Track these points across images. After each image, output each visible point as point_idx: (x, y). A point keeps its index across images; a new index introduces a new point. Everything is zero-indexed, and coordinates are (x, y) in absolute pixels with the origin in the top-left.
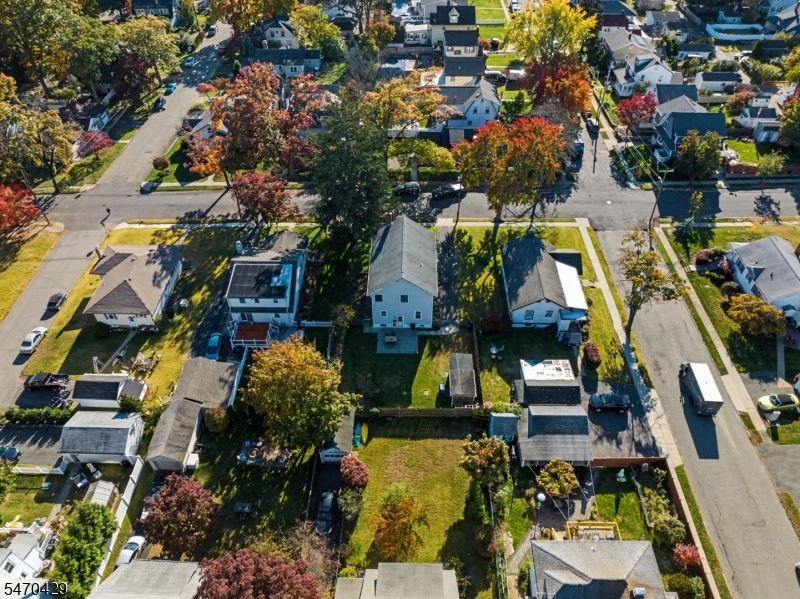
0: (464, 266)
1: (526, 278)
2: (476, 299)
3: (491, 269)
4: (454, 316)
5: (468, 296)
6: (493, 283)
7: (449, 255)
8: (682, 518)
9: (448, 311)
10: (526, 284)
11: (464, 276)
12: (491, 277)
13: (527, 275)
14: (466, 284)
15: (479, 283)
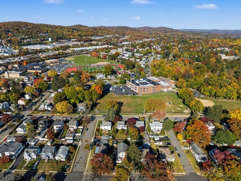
13: (104, 149)
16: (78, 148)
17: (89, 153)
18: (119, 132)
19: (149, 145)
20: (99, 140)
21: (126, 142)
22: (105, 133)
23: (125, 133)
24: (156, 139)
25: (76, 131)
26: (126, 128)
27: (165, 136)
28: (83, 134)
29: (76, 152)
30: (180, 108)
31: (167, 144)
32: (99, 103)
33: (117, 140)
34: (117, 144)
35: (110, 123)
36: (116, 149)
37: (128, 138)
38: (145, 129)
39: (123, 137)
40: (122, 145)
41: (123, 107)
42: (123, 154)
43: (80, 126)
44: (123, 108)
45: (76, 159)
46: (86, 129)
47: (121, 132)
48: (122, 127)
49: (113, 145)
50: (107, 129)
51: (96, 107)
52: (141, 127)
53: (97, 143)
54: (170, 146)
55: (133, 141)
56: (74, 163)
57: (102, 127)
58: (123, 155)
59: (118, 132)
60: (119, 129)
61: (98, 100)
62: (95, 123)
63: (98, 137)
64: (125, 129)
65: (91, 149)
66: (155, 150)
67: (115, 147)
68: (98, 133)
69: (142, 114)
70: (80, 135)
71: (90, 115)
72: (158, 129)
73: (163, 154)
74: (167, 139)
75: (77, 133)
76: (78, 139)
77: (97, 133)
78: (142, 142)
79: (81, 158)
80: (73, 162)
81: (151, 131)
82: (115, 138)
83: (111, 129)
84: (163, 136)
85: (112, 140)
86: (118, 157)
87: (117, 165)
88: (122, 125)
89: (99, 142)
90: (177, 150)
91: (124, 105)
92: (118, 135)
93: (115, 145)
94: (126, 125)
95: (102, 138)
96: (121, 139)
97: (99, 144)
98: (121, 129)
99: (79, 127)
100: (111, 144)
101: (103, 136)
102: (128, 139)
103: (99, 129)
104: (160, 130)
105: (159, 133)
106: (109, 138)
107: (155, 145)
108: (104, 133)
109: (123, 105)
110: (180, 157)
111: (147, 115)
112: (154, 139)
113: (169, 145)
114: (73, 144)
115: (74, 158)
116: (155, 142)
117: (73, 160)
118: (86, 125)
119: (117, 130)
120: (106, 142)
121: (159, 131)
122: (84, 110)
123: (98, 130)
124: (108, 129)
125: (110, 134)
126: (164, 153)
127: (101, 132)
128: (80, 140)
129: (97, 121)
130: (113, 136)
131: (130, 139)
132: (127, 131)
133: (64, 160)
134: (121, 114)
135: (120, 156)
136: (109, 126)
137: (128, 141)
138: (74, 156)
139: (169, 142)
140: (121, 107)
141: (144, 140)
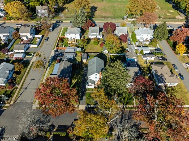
0: (79, 86)
1: (67, 67)
2: (78, 76)
3: (72, 85)
4: (84, 72)
5: (80, 77)
6: (73, 80)
7: (83, 90)
8: (58, 42)
9: (85, 73)
10: (67, 66)
11: (80, 83)
12: (73, 82)
13: (66, 68)
14: (80, 80)
15: (76, 80)
16: (30, 64)
17: (46, 72)
18: (92, 42)
19: (136, 60)
20: (62, 54)
21: (101, 56)
22: (72, 43)
23: (100, 43)
24: (145, 52)
25: (31, 41)
26: (102, 36)
27: (156, 48)
28: (40, 45)
29: (25, 71)
30: (170, 13)
31: (162, 60)
32: (67, 8)
33: (89, 54)
34: (87, 59)
35: (79, 29)
36: (87, 66)
37: (105, 50)
38: (128, 38)
39: (98, 49)
40: (95, 61)
41: (97, 11)
42: (96, 76)
43: (37, 34)
44: (96, 13)
45: (24, 81)
46: (46, 39)
47: (95, 42)
48: (96, 35)
49: (82, 60)
50: (74, 39)
51: (62, 11)
52: (123, 35)
53: (59, 58)
54: (165, 62)
55: (111, 54)
56: (21, 88)
57: (67, 36)
58: (96, 78)
59: (90, 42)
60: (91, 38)
61: (66, 4)
62: (59, 31)
63: (61, 49)
64: (100, 38)
65: (49, 66)
66: (144, 68)
67: (85, 64)
68: (62, 43)
69: (122, 20)
70: (36, 46)
71: (53, 21)
72: (147, 39)
73: (159, 76)
74: (159, 52)
75: (32, 44)
76: (32, 52)
77: (60, 44)
78: (124, 56)
79: (32, 80)
80: (19, 87)
81: (137, 41)
82: (85, 50)
83: (81, 38)
84: (154, 48)
85: (81, 53)
86: (88, 81)
87: (87, 92)
88: (96, 32)
89: (62, 56)
90: (176, 68)
91: (99, 10)
92: (89, 46)
93: (84, 61)
94: (101, 33)
95: (67, 51)
96: (94, 52)
97: (61, 59)
98: (94, 38)
99: (36, 36)
100: (79, 59)
101: (67, 48)
102: (104, 52)
103: (64, 38)
104: (149, 39)
105: (147, 43)
106: (77, 51)
107: (143, 61)
108: (70, 43)
109: (97, 9)
110: (183, 78)
111: (128, 21)
112: (142, 52)
113: (165, 60)
114: (24, 59)
115: (21, 80)
116: (144, 55)
117: (19, 84)
118: (46, 34)
119: (89, 40)
120: (72, 57)
121: (148, 41)
122: (47, 15)
123: (62, 40)
124: (76, 39)
125: (78, 45)
126: (162, 74)
127: (66, 43)
128: (35, 53)
129: (62, 28)
130: (82, 48)
131: (108, 52)
132: (102, 41)
133: (4, 85)
134: (94, 19)
135: (91, 78)
136: (77, 33)
137: (104, 55)
138: (22, 78)
139: (163, 56)
140: (95, 11)
141: (127, 54)
